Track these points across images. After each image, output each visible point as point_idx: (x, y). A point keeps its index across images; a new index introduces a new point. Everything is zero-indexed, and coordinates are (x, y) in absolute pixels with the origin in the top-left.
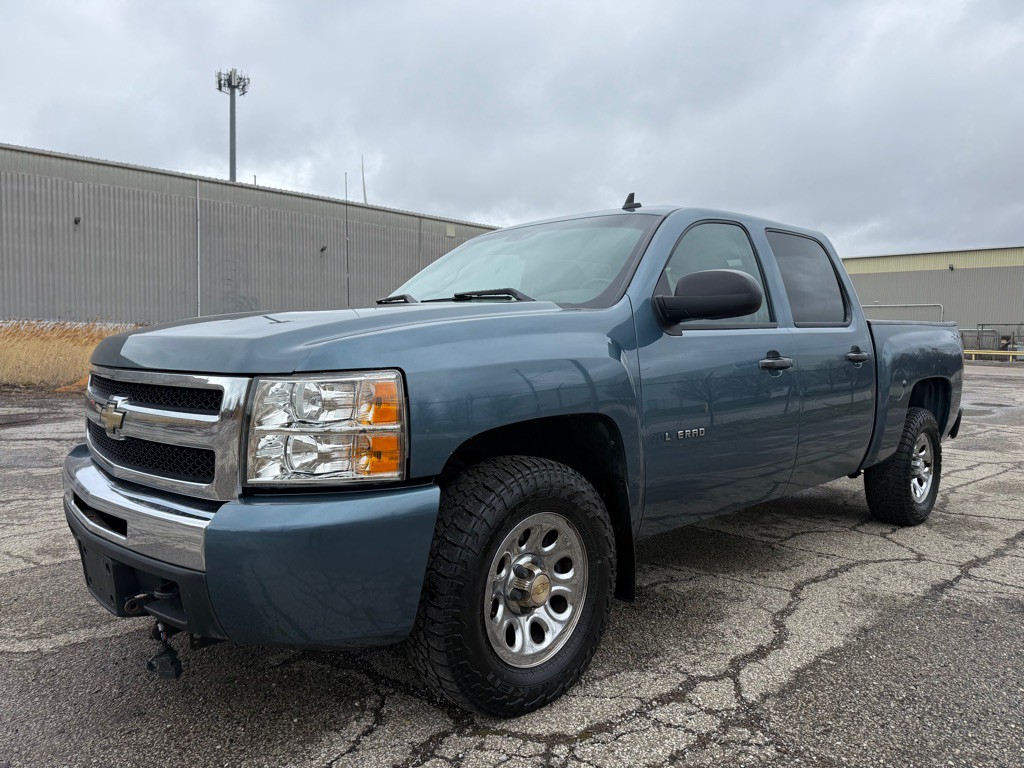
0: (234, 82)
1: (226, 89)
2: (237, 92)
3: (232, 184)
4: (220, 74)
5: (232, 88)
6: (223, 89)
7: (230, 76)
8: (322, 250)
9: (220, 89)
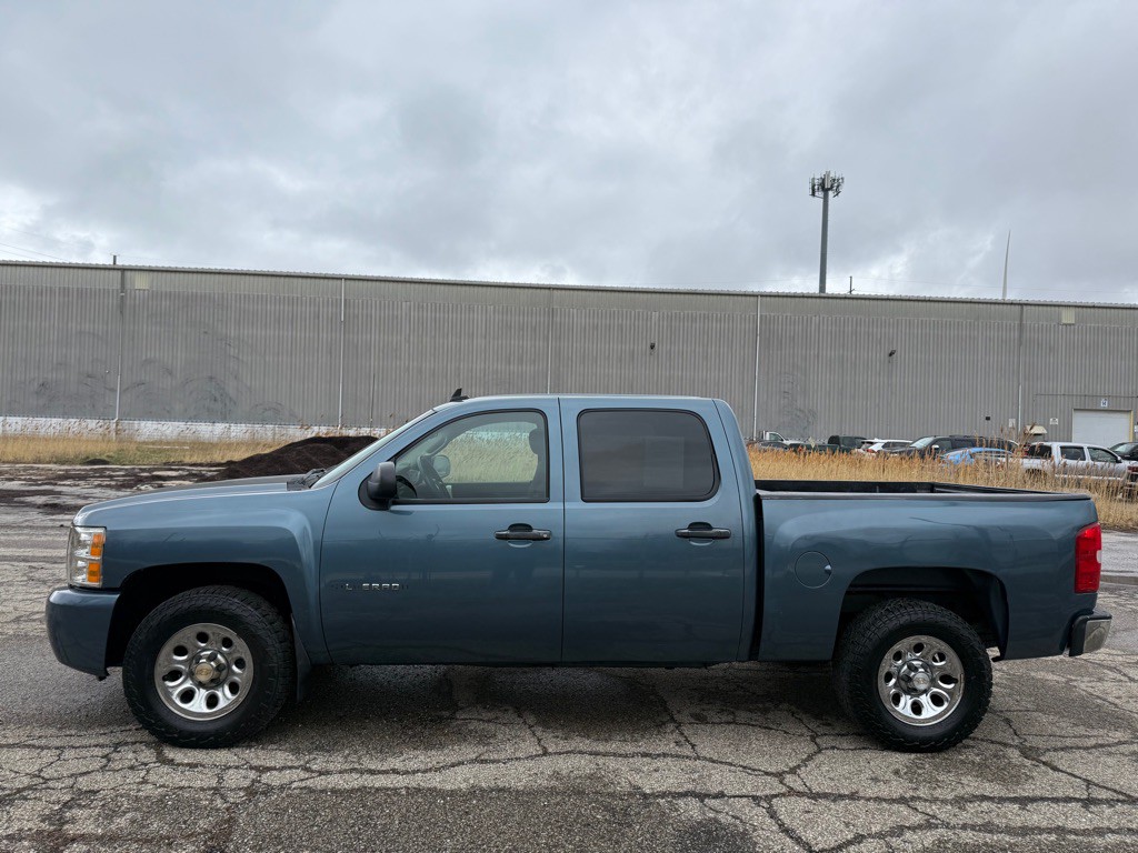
0: (827, 185)
1: (820, 194)
2: (831, 193)
3: (822, 296)
4: (813, 179)
5: (826, 191)
6: (817, 194)
7: (824, 180)
8: (891, 355)
9: (813, 194)
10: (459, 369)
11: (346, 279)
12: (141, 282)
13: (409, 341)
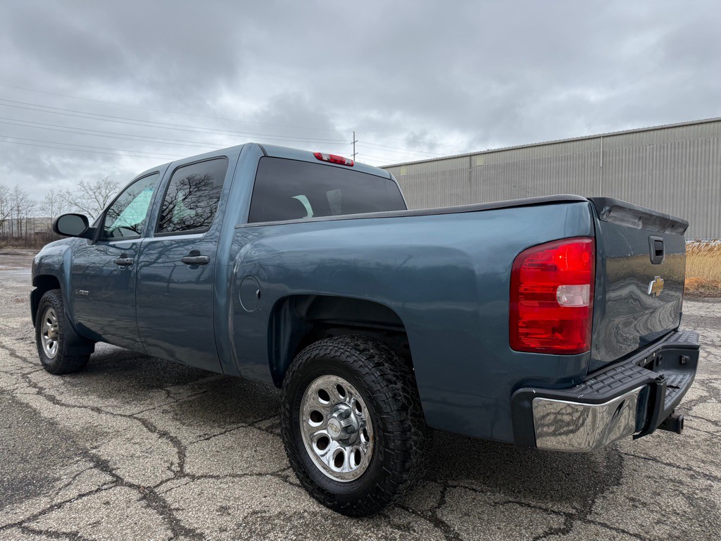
10: (696, 191)
11: (603, 137)
12: (479, 161)
13: (652, 175)
